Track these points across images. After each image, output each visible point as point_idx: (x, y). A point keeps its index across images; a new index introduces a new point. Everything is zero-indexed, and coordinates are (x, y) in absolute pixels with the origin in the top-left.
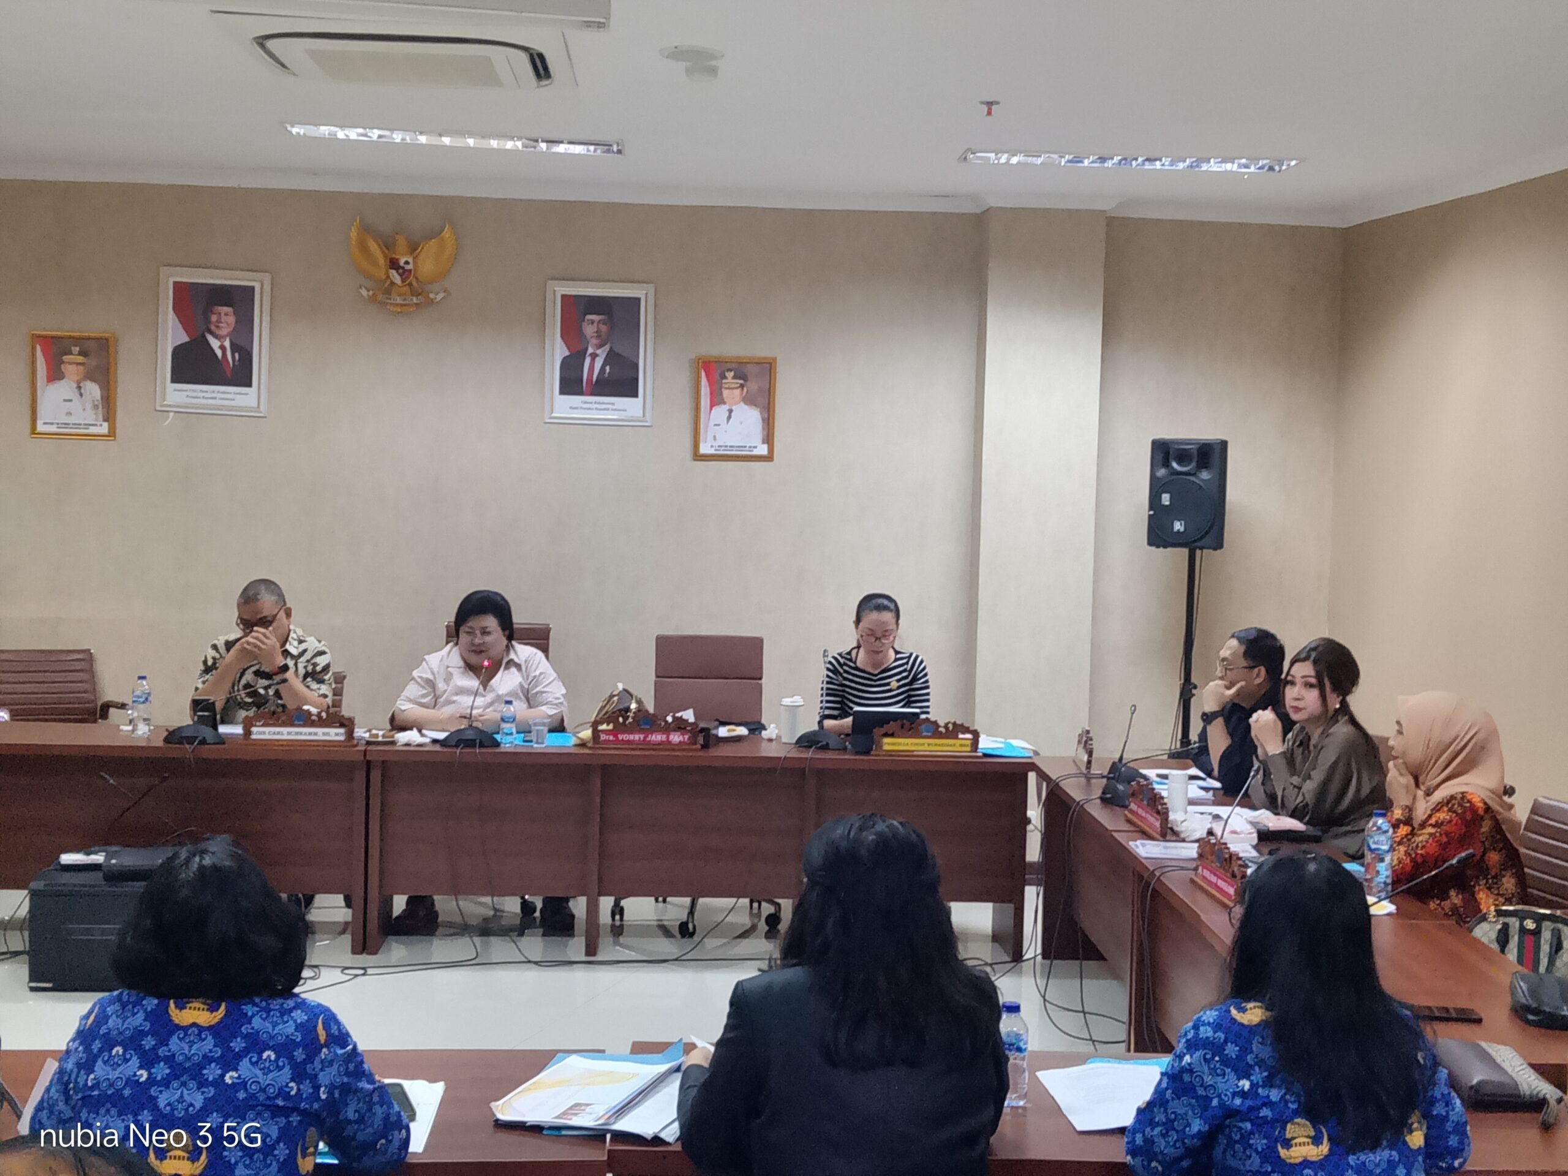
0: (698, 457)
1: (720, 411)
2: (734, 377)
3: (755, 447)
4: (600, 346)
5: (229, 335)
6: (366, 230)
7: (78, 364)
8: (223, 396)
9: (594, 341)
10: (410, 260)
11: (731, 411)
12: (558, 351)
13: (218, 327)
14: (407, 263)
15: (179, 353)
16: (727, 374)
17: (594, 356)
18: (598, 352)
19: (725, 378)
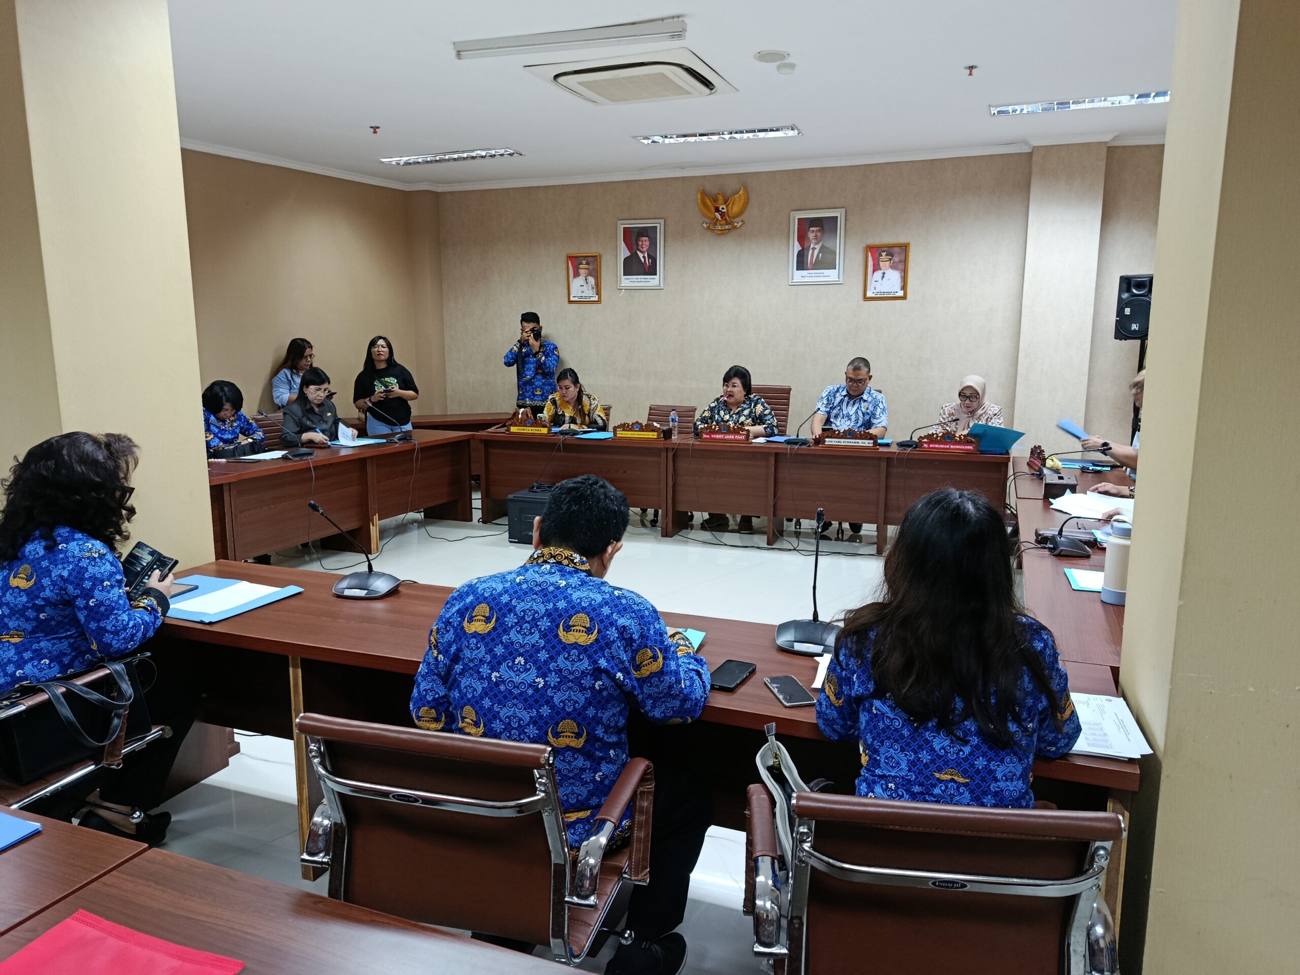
0: (866, 298)
1: (878, 274)
2: (886, 255)
3: (897, 292)
4: (816, 244)
5: (647, 250)
6: (704, 194)
7: (585, 269)
8: (645, 280)
9: (814, 241)
10: (724, 207)
11: (884, 273)
12: (797, 247)
13: (642, 247)
14: (723, 208)
15: (626, 260)
16: (882, 254)
17: (814, 249)
18: (816, 247)
19: (881, 256)
